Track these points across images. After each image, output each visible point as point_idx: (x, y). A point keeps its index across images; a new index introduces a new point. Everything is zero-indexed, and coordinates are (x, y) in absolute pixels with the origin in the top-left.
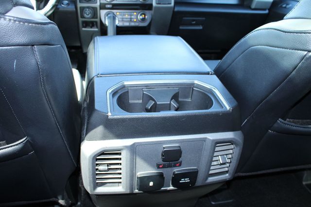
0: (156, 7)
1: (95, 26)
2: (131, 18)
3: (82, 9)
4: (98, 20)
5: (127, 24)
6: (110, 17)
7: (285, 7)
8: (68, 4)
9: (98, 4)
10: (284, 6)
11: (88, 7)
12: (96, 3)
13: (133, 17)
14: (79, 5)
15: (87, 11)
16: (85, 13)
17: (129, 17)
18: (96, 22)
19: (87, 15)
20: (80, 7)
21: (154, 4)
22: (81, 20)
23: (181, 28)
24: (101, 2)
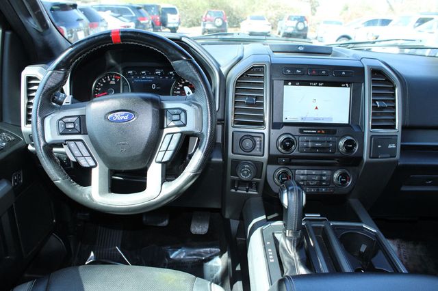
0: (367, 163)
1: (254, 188)
2: (321, 181)
3: (236, 163)
4: (262, 179)
9: (266, 156)
11: (246, 162)
12: (263, 155)
14: (232, 156)
15: (246, 169)
16: (241, 171)
17: (318, 178)
18: (257, 183)
19: (244, 175)
20: (232, 160)
21: (366, 158)
22: (230, 177)
24: (271, 153)
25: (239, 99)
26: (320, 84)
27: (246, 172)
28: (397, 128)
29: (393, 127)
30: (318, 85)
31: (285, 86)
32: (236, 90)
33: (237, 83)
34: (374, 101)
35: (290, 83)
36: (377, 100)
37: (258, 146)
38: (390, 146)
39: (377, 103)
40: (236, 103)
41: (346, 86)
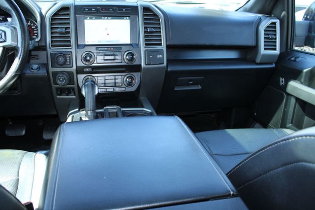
0: (144, 69)
1: (72, 93)
2: (115, 83)
3: (55, 74)
4: (75, 86)
5: (110, 90)
6: (88, 85)
7: (295, 61)
8: (38, 69)
9: (75, 67)
10: (293, 59)
11: (62, 72)
12: (72, 67)
13: (117, 81)
14: (51, 70)
15: (61, 77)
16: (58, 79)
17: (113, 81)
18: (73, 89)
19: (60, 81)
20: (52, 72)
21: (143, 65)
22: (54, 86)
23: (176, 89)
24: (78, 65)
25: (54, 30)
26: (109, 18)
27: (61, 79)
28: (163, 45)
29: (160, 44)
30: (108, 19)
31: (85, 20)
32: (52, 24)
33: (52, 20)
34: (146, 28)
35: (88, 18)
36: (148, 27)
37: (68, 61)
38: (158, 57)
39: (148, 29)
40: (52, 33)
41: (127, 19)
